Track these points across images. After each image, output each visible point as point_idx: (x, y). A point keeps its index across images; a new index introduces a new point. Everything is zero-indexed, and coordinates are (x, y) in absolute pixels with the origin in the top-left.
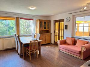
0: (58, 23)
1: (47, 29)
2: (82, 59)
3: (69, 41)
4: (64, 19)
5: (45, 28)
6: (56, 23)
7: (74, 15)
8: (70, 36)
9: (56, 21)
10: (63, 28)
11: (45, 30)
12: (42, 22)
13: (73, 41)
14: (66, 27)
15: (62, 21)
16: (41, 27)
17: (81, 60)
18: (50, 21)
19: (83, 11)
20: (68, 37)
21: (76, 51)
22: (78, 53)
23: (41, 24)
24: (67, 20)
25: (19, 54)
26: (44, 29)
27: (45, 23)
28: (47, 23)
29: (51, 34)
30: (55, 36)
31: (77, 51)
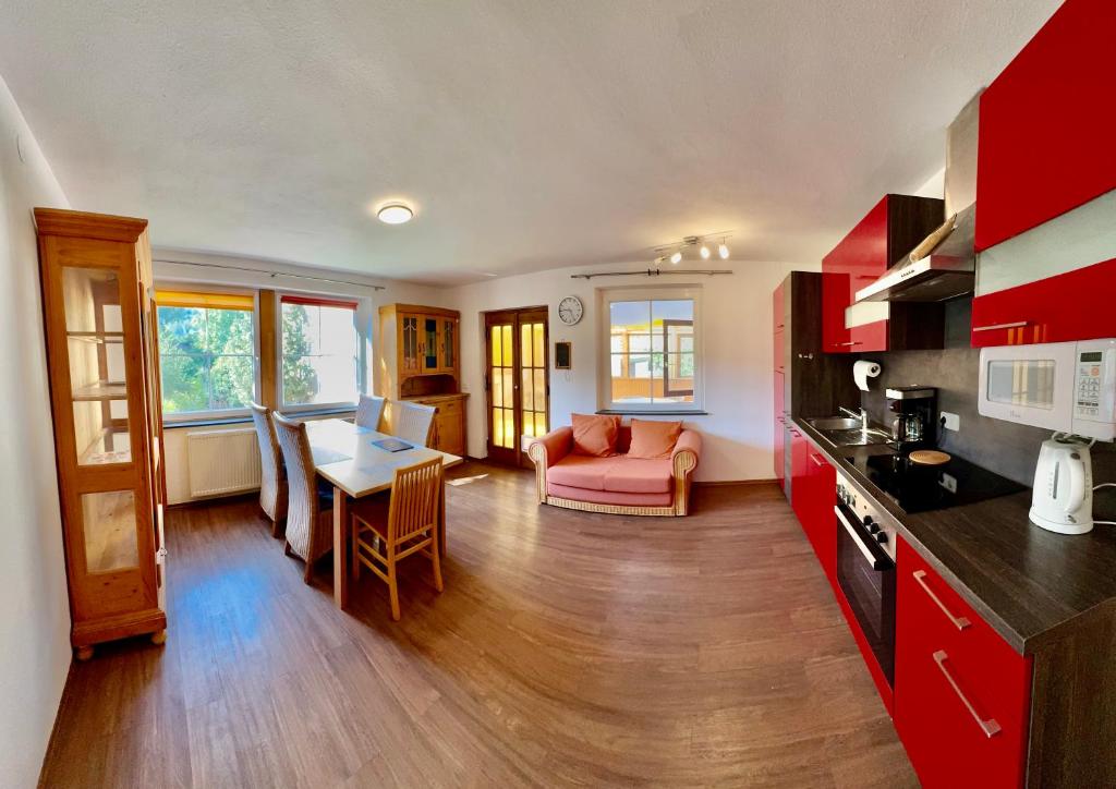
0: (508, 329)
1: (441, 369)
2: (682, 511)
3: (589, 438)
4: (544, 309)
5: (432, 362)
6: (496, 330)
7: (600, 285)
8: (591, 410)
9: (493, 319)
10: (540, 362)
11: (431, 372)
12: (414, 321)
13: (611, 430)
14: (563, 355)
15: (533, 321)
16: (407, 355)
17: (680, 521)
18: (456, 315)
19: (649, 273)
20: (580, 413)
21: (650, 482)
22: (665, 488)
23: (406, 333)
24: (566, 315)
25: (289, 552)
26: (428, 366)
27: (431, 326)
28: (440, 328)
29: (466, 398)
30: (490, 408)
31: (659, 482)
